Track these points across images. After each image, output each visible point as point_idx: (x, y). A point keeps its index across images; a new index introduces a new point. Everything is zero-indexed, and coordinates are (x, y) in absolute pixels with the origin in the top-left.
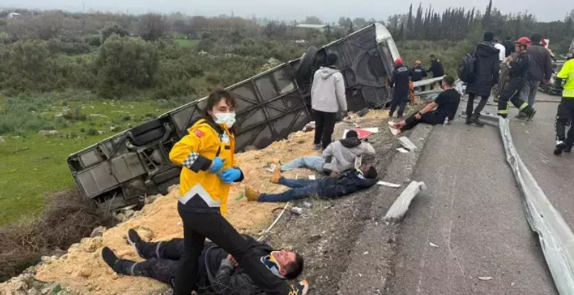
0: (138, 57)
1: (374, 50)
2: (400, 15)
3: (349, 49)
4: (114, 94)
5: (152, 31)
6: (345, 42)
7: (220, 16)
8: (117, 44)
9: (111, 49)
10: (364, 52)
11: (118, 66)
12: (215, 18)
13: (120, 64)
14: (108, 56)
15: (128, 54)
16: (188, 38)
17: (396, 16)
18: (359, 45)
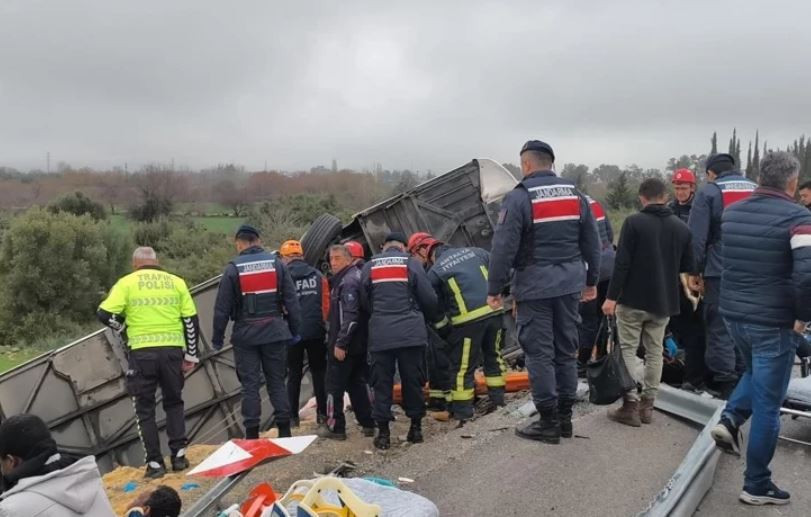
0: (78, 255)
1: (478, 221)
2: (694, 157)
3: (416, 217)
4: (22, 334)
5: (150, 202)
6: (404, 203)
7: (313, 170)
8: (37, 231)
9: (24, 240)
10: (455, 226)
11: (35, 273)
12: (303, 174)
13: (38, 270)
14: (17, 253)
15: (59, 249)
16: (237, 215)
17: (685, 159)
18: (439, 209)
